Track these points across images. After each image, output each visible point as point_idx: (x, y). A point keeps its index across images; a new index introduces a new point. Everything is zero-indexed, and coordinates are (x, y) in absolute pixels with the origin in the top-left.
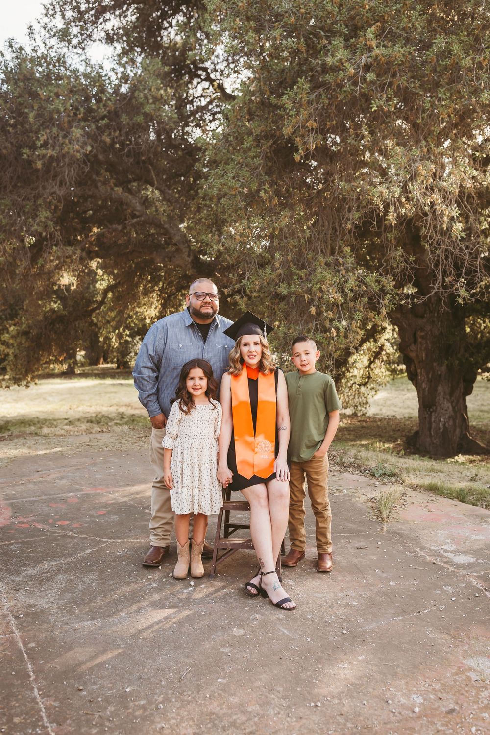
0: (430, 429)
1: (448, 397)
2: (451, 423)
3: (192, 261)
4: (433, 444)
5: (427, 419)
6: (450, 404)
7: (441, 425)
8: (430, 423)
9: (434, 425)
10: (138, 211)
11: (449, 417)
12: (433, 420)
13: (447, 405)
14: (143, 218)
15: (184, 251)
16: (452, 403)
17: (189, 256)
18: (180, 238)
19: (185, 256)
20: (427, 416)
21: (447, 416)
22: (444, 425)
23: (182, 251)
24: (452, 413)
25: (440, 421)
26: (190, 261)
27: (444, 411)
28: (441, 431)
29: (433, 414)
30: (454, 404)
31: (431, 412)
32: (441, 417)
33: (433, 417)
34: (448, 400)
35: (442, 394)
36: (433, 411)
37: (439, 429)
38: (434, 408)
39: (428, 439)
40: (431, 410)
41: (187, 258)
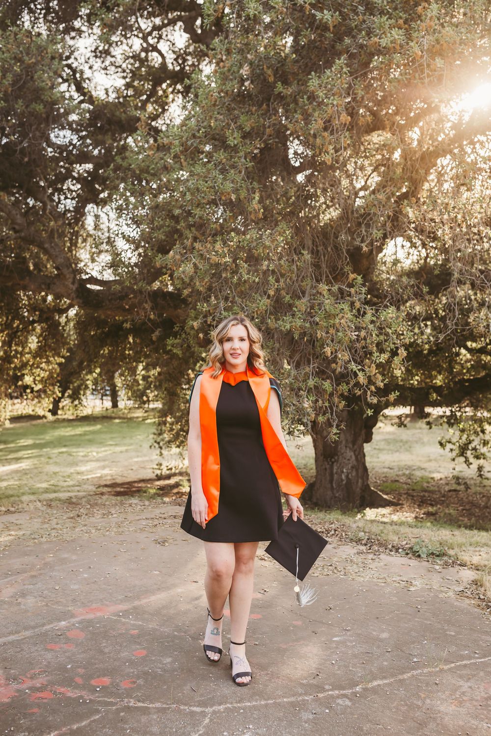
0: (331, 481)
1: (351, 446)
2: (354, 474)
3: (77, 289)
4: (336, 497)
5: (328, 471)
6: (352, 453)
7: (343, 477)
8: (332, 475)
9: (336, 476)
10: (19, 224)
11: (352, 467)
12: (335, 471)
13: (349, 454)
14: (23, 234)
15: (68, 276)
16: (354, 451)
17: (73, 283)
18: (62, 260)
19: (69, 283)
20: (328, 467)
21: (350, 466)
22: (347, 476)
23: (65, 276)
24: (355, 463)
25: (343, 472)
26: (74, 289)
27: (346, 461)
28: (344, 482)
29: (335, 464)
30: (357, 453)
31: (333, 463)
32: (343, 467)
33: (335, 467)
34: (350, 449)
35: (344, 442)
36: (335, 461)
37: (342, 480)
38: (336, 458)
39: (329, 493)
40: (333, 460)
41: (71, 286)
